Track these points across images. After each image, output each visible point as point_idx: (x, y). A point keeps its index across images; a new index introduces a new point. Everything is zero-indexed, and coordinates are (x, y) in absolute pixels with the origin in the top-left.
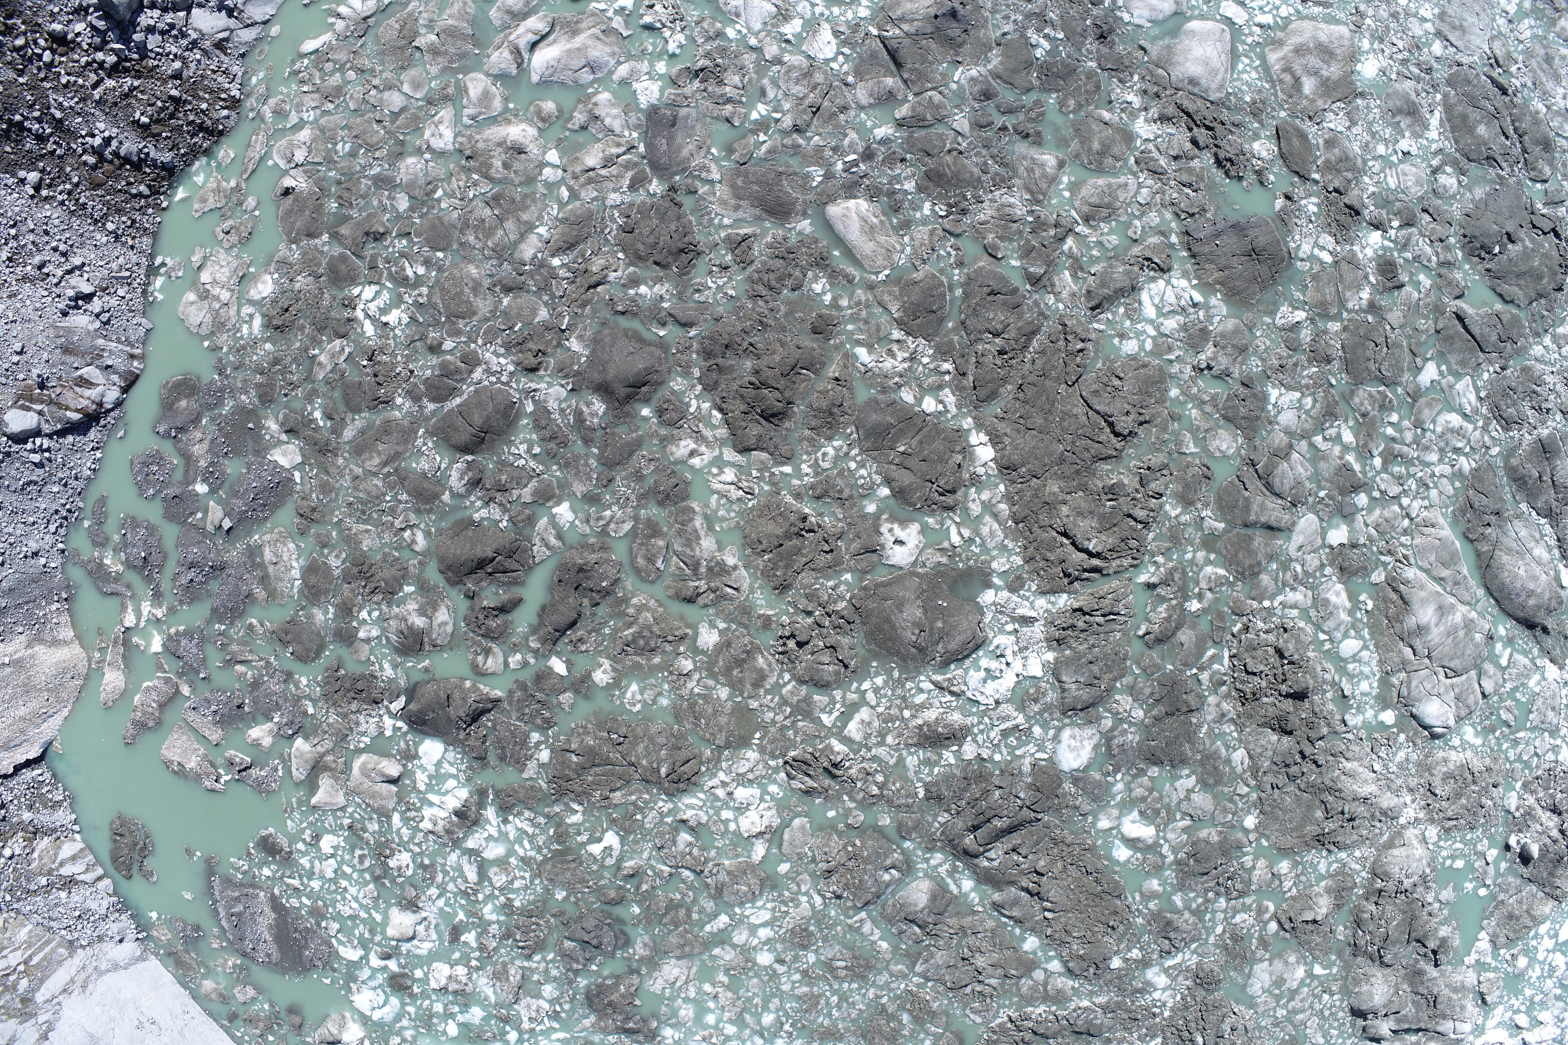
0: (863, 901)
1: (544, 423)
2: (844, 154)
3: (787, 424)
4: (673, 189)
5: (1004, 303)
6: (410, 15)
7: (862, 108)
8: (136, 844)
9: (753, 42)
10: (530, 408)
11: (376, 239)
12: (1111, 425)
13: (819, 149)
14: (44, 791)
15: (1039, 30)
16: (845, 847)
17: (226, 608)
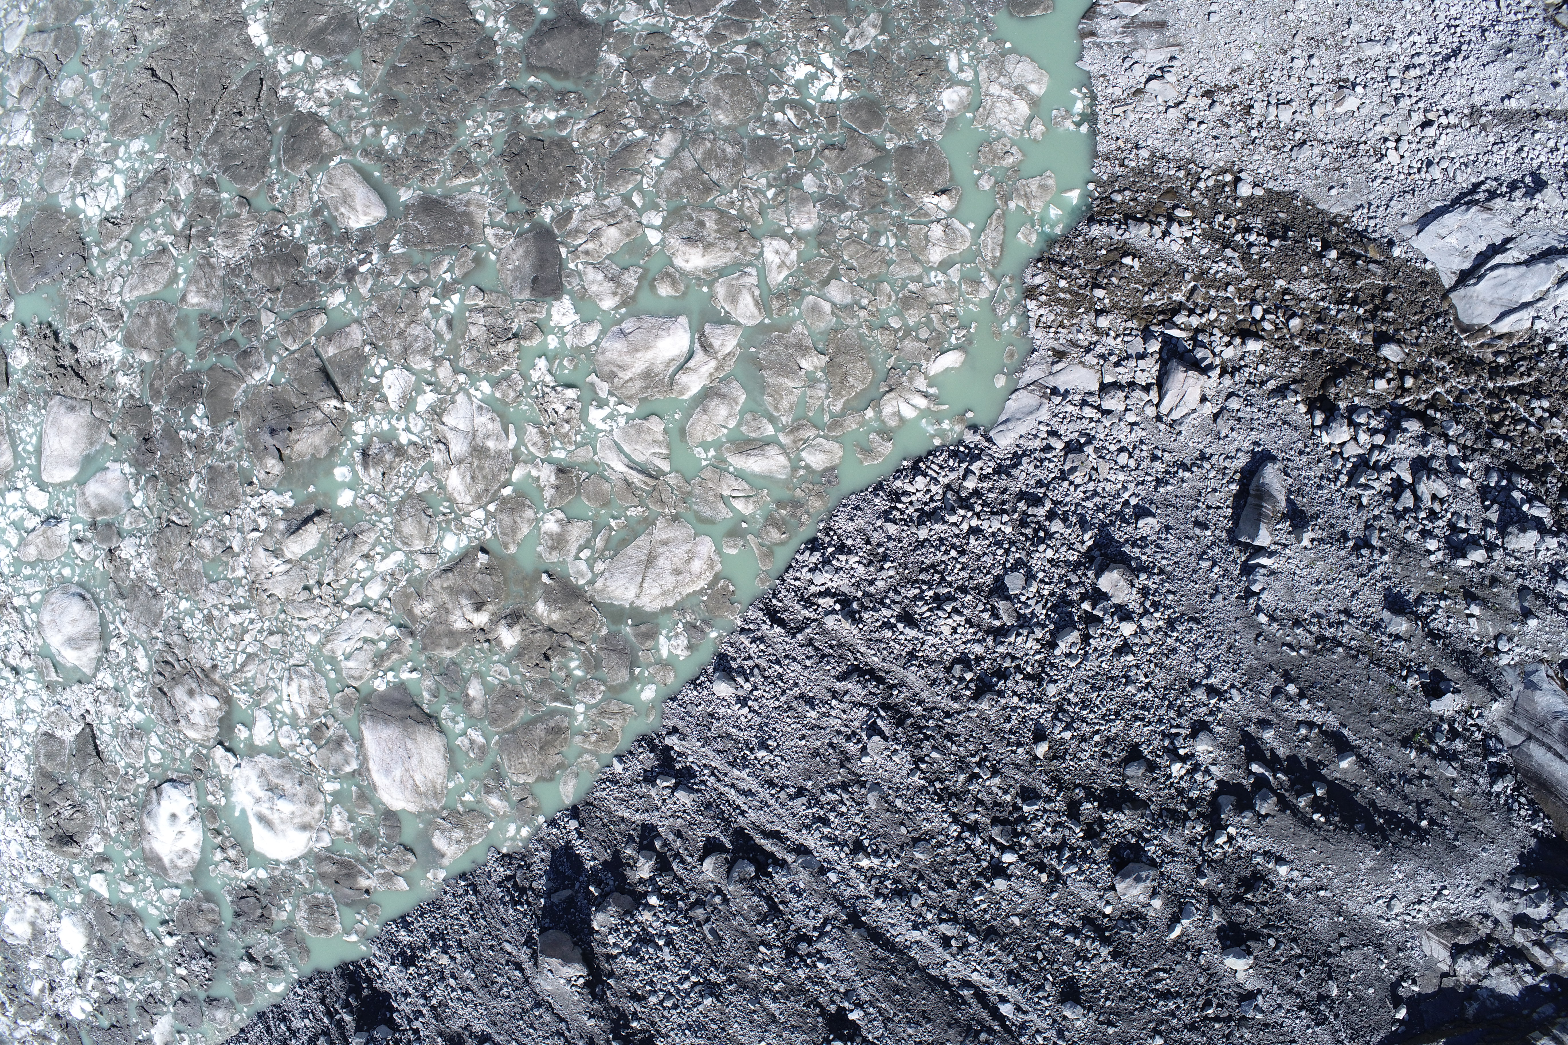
2: (371, 271)
3: (419, 20)
6: (838, 395)
7: (358, 321)
9: (462, 378)
10: (653, 2)
11: (833, 145)
13: (394, 271)
15: (201, 436)
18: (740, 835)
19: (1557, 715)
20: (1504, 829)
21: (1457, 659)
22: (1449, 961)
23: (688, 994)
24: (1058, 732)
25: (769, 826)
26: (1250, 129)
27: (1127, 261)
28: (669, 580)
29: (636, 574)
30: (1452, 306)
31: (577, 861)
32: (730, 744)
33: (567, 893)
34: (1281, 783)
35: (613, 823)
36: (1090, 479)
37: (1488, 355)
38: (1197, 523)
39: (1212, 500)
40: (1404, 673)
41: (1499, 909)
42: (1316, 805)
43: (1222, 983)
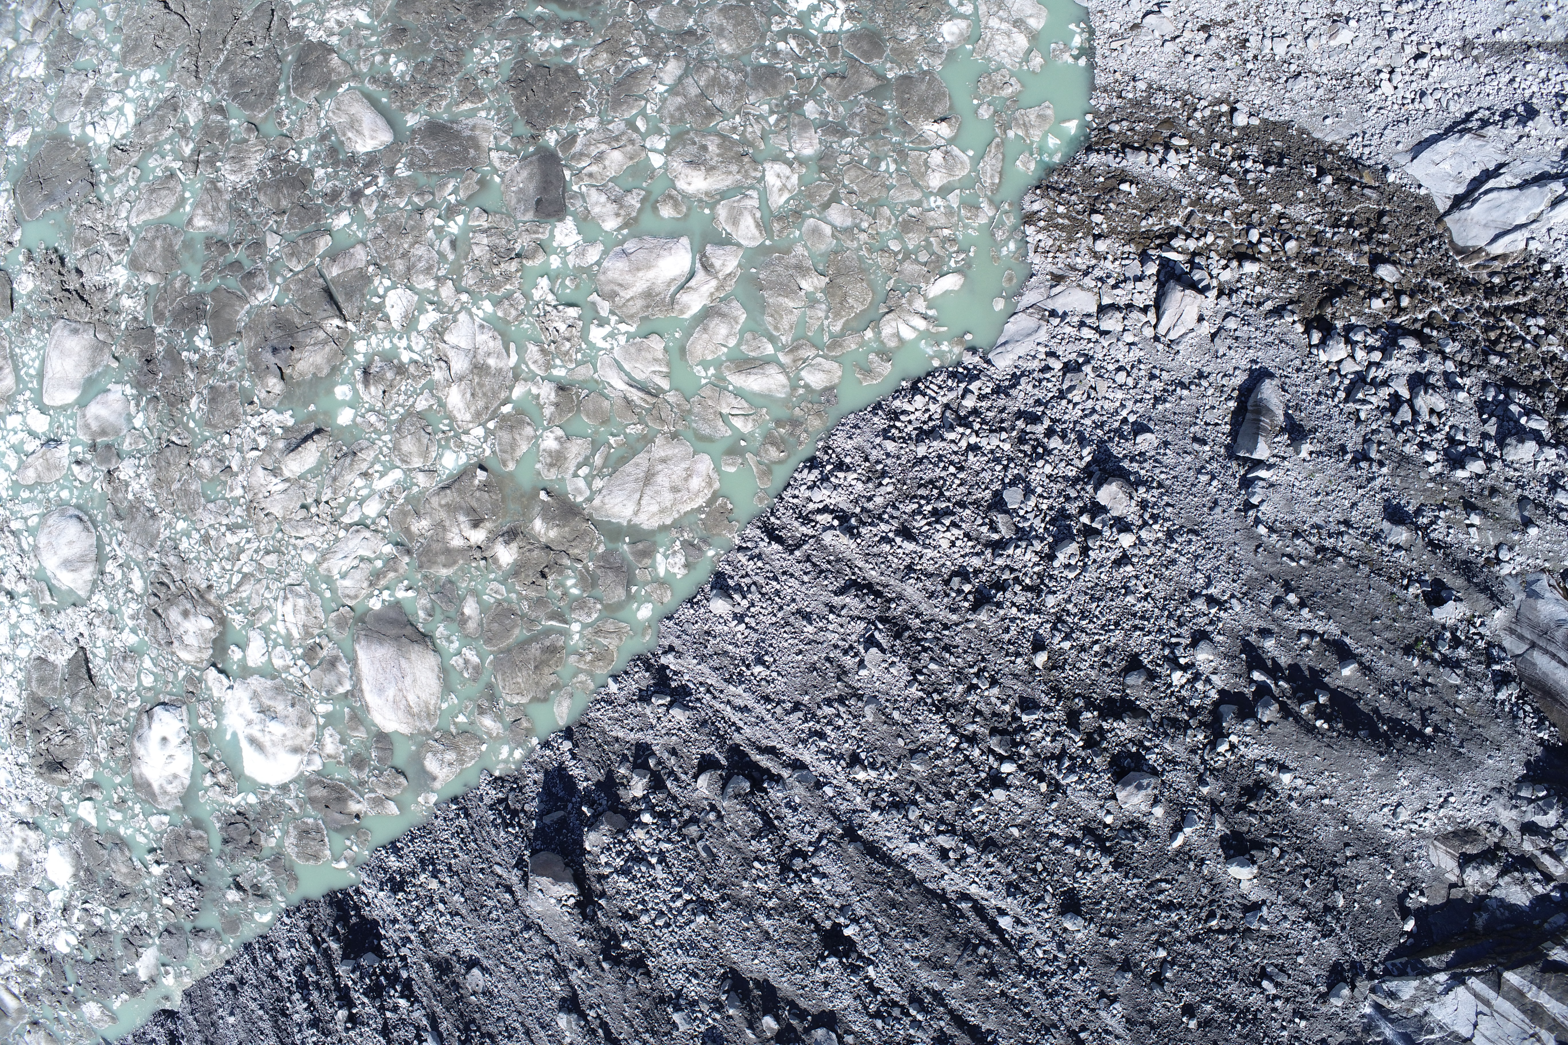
18: (735, 751)
19: (1560, 624)
20: (1509, 736)
21: (1458, 568)
22: (1457, 871)
23: (680, 913)
24: (1057, 642)
25: (765, 742)
26: (1245, 62)
27: (1125, 187)
28: (667, 497)
29: (634, 491)
30: (1447, 229)
31: (569, 782)
32: (726, 661)
33: (561, 813)
34: (1283, 691)
35: (607, 743)
36: (1089, 397)
37: (1484, 275)
38: (1195, 439)
39: (1210, 417)
40: (1405, 582)
41: (1507, 817)
42: (1319, 712)
43: (1226, 894)
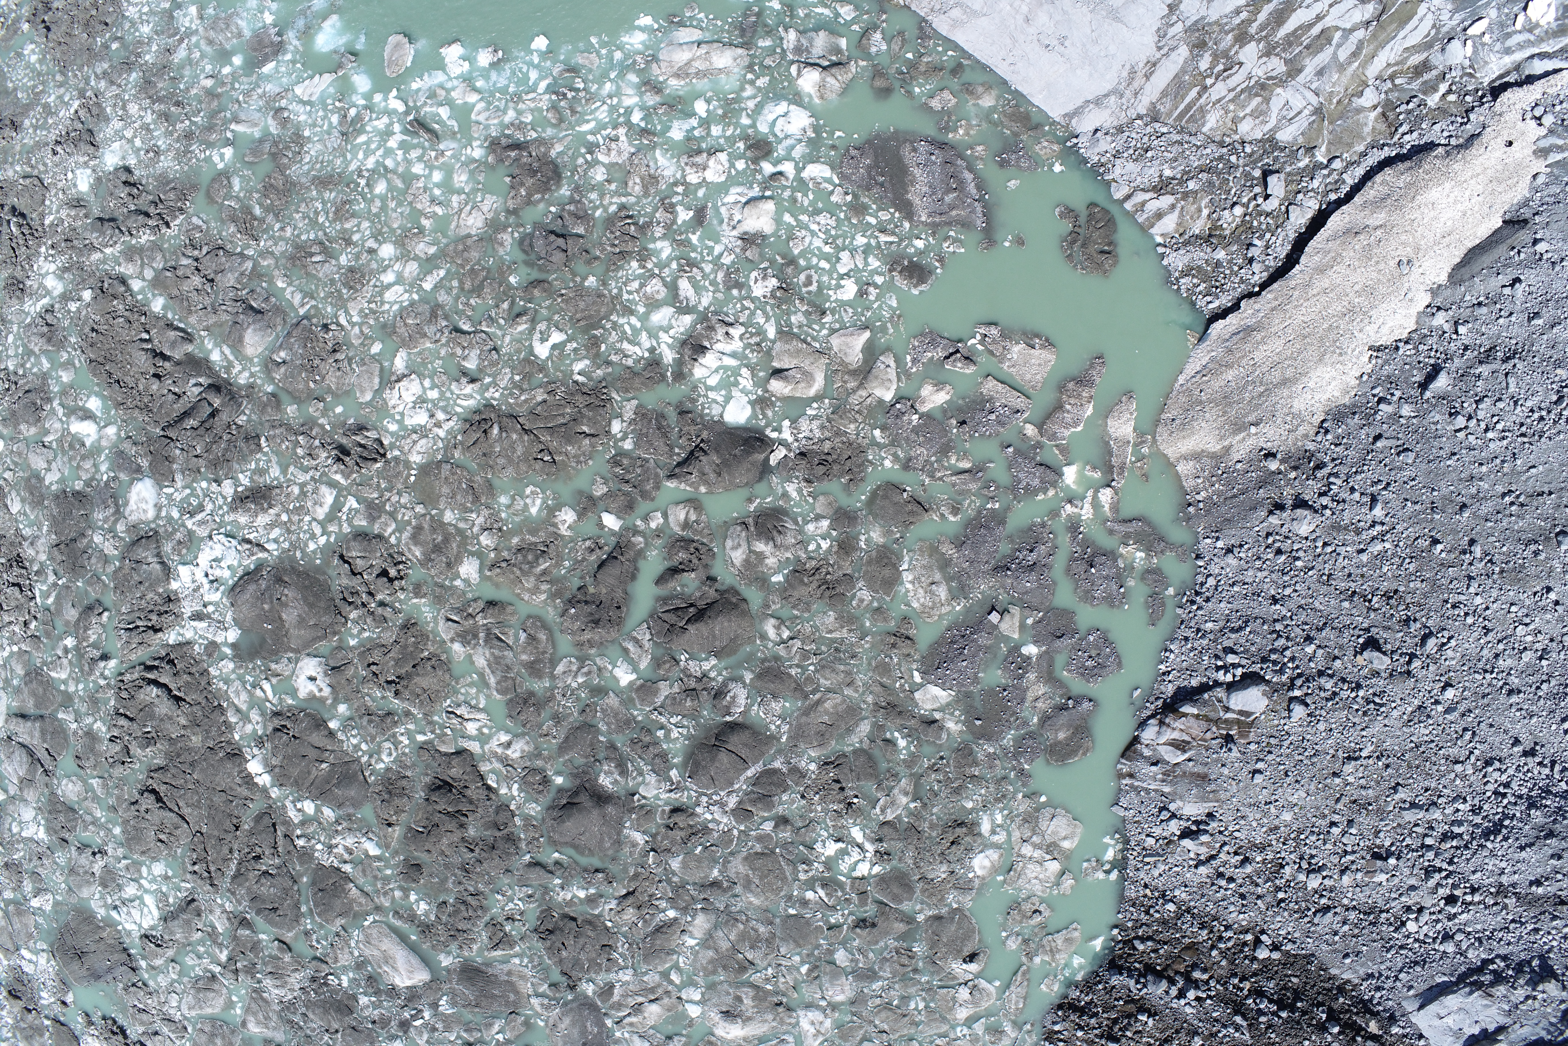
0: (301, 327)
1: (657, 761)
2: (425, 1025)
3: (428, 779)
4: (572, 988)
5: (264, 902)
8: (1084, 245)
10: (674, 773)
11: (864, 920)
12: (159, 799)
13: (448, 1029)
14: (1203, 285)
16: (323, 378)
17: (987, 527)
26: (1278, 889)
27: (1143, 1018)
